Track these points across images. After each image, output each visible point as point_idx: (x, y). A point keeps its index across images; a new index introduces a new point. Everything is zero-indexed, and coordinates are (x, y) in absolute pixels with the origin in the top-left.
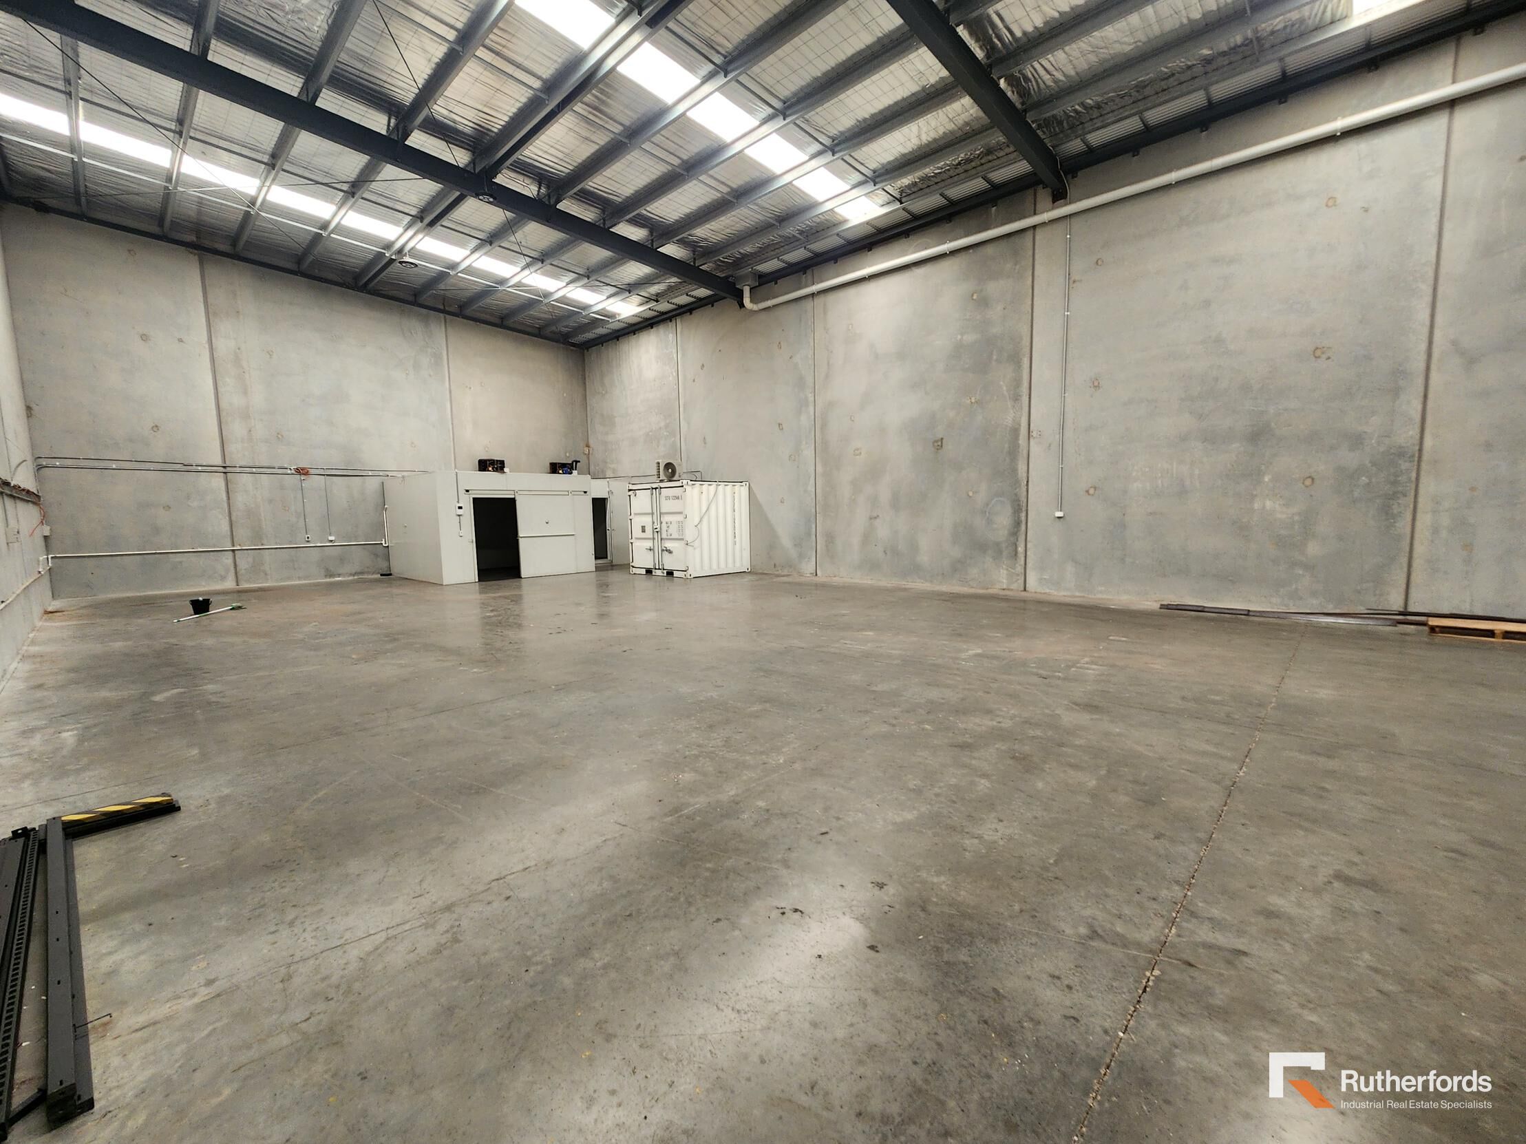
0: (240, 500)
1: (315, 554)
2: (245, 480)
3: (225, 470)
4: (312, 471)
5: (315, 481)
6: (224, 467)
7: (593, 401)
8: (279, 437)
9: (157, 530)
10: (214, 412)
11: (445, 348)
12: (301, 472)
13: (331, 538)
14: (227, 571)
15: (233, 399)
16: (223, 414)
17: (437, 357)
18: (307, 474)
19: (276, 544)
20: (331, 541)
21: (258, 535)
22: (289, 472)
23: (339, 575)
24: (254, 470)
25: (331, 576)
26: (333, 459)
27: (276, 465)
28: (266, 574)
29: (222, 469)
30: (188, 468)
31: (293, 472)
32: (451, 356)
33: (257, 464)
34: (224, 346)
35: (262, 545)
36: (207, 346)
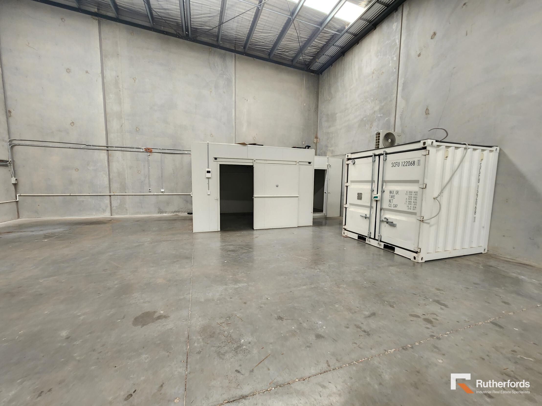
0: (115, 166)
1: (154, 199)
2: (118, 155)
3: (108, 148)
4: (154, 150)
5: (156, 156)
6: (107, 147)
7: (322, 108)
8: (137, 130)
9: (71, 182)
10: (103, 115)
11: (234, 75)
12: (148, 151)
13: (162, 190)
14: (107, 207)
15: (113, 107)
16: (108, 116)
17: (229, 81)
18: (151, 152)
19: (133, 192)
20: (162, 192)
21: (123, 187)
22: (141, 150)
23: (166, 212)
24: (123, 149)
25: (161, 212)
26: (166, 143)
27: (135, 146)
28: (126, 210)
29: (106, 148)
30: (89, 147)
31: (144, 150)
32: (237, 80)
33: (125, 146)
34: (110, 75)
35: (126, 193)
36: (101, 75)
